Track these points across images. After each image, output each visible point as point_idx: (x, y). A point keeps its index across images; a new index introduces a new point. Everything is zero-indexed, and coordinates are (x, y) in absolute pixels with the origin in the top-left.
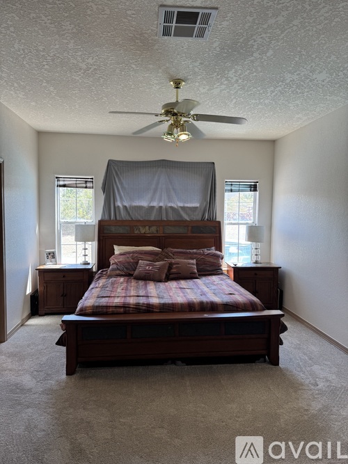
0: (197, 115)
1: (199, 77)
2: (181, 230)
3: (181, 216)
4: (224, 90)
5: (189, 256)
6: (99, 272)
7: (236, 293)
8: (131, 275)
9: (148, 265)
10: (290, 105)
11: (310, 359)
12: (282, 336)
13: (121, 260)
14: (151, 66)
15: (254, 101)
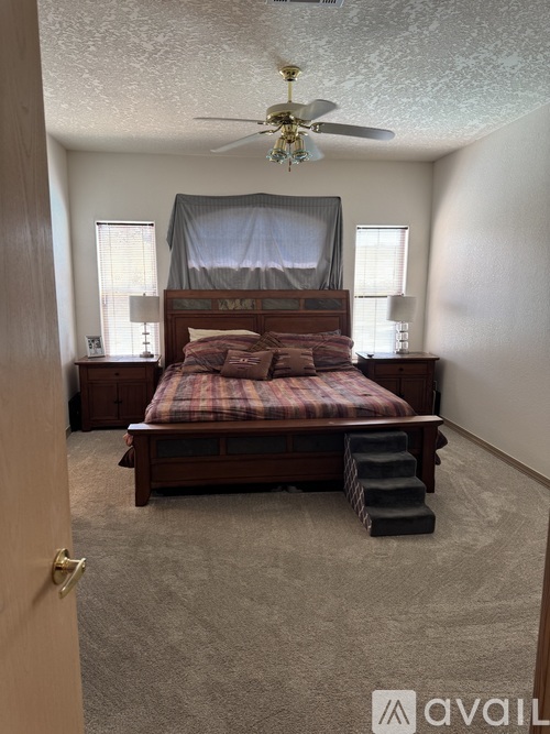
0: (320, 124)
1: (324, 64)
2: (288, 305)
3: (289, 284)
4: (361, 82)
5: (303, 343)
6: (170, 367)
7: (373, 393)
8: (218, 372)
9: (241, 357)
10: (461, 105)
11: (479, 485)
12: (440, 452)
13: (200, 349)
14: (252, 47)
15: (405, 100)
